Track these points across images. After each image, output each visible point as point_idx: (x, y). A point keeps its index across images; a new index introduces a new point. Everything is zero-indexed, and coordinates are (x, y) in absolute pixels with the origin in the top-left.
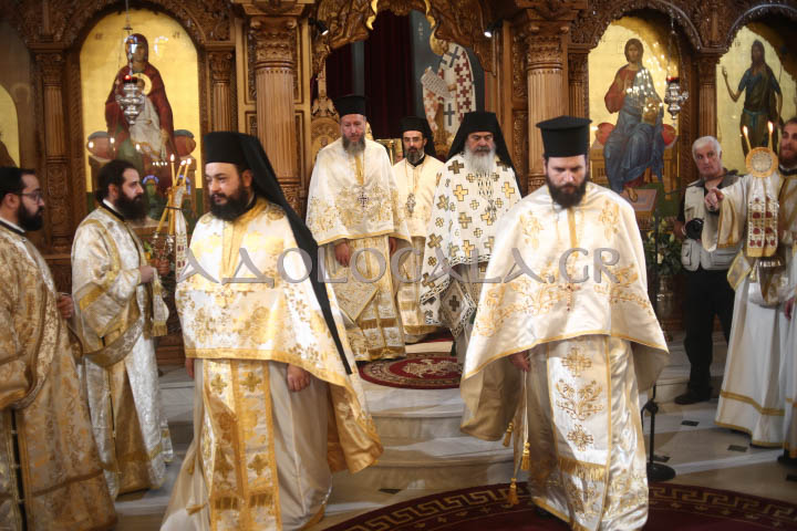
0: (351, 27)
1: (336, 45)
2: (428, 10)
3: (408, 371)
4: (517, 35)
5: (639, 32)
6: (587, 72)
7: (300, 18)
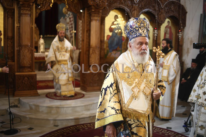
0: (46, 6)
1: (42, 10)
2: (66, 3)
4: (89, 12)
5: (117, 13)
6: (105, 22)
7: (33, 3)
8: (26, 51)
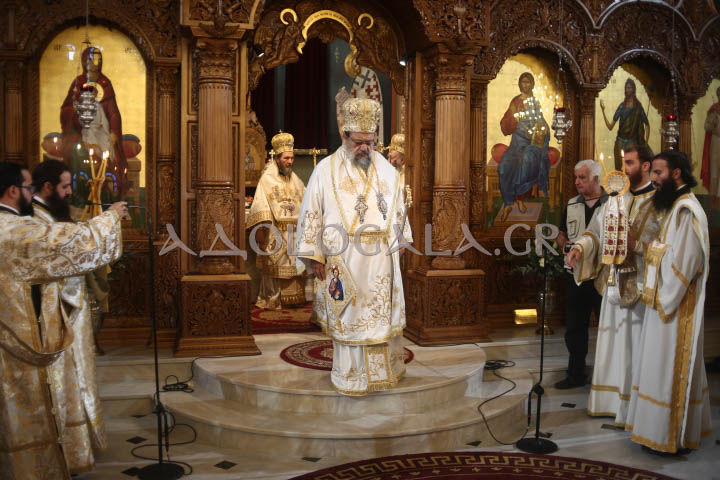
0: (283, 50)
1: (269, 66)
2: (351, 39)
3: (325, 355)
4: (428, 64)
5: (531, 67)
6: (486, 99)
7: (240, 42)
8: (218, 203)
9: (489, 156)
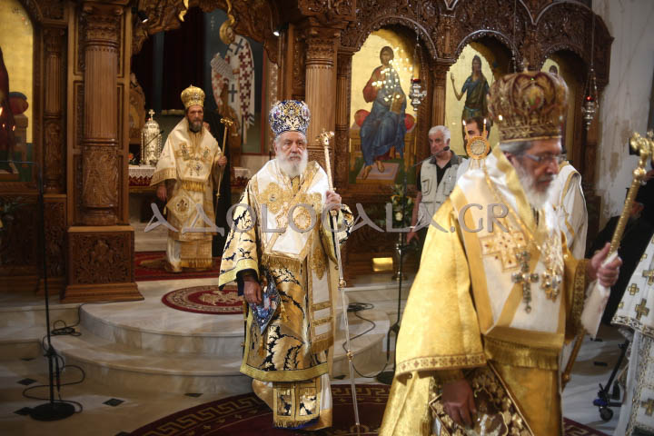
0: (166, 18)
2: (229, 9)
3: (203, 300)
4: (299, 36)
5: (391, 41)
6: (351, 69)
7: (125, 7)
8: (103, 159)
9: (352, 121)
